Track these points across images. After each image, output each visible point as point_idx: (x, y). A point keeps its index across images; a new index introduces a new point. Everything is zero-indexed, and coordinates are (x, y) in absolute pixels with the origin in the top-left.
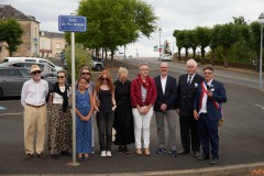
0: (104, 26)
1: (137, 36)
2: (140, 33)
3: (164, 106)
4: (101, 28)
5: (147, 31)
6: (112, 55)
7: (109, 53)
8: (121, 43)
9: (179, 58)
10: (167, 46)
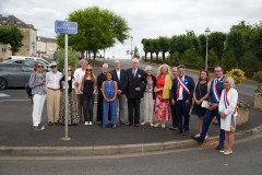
0: (88, 34)
1: (114, 42)
2: (116, 40)
4: (86, 35)
5: (122, 38)
6: (95, 56)
7: (92, 55)
8: (101, 48)
9: (145, 60)
10: (136, 50)
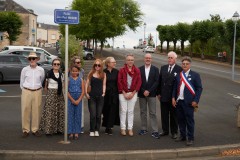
1: (124, 29)
2: (127, 27)
3: (146, 93)
4: (92, 21)
5: (133, 25)
6: (102, 46)
7: (99, 44)
8: (111, 36)
9: (161, 50)
10: (151, 39)
